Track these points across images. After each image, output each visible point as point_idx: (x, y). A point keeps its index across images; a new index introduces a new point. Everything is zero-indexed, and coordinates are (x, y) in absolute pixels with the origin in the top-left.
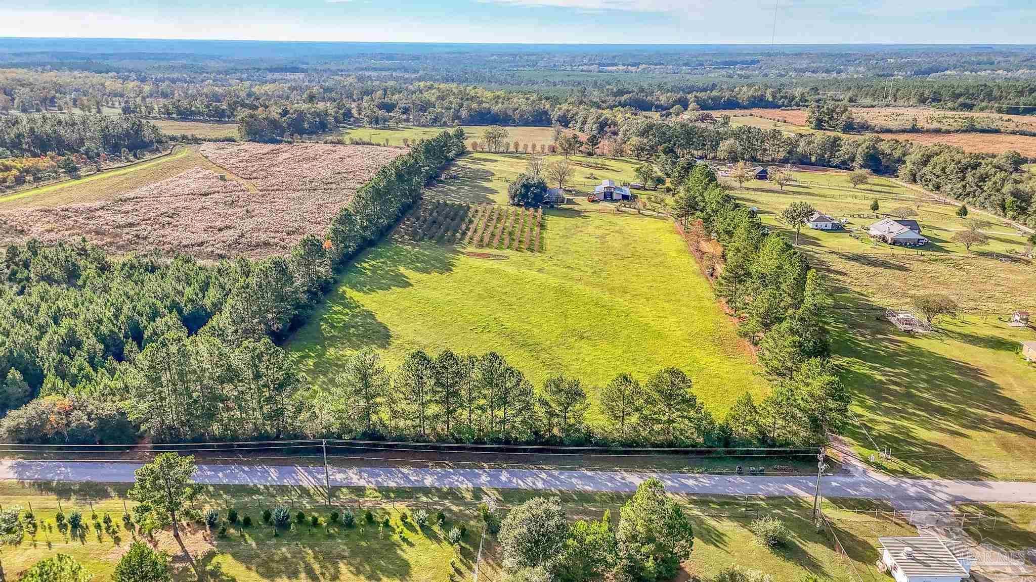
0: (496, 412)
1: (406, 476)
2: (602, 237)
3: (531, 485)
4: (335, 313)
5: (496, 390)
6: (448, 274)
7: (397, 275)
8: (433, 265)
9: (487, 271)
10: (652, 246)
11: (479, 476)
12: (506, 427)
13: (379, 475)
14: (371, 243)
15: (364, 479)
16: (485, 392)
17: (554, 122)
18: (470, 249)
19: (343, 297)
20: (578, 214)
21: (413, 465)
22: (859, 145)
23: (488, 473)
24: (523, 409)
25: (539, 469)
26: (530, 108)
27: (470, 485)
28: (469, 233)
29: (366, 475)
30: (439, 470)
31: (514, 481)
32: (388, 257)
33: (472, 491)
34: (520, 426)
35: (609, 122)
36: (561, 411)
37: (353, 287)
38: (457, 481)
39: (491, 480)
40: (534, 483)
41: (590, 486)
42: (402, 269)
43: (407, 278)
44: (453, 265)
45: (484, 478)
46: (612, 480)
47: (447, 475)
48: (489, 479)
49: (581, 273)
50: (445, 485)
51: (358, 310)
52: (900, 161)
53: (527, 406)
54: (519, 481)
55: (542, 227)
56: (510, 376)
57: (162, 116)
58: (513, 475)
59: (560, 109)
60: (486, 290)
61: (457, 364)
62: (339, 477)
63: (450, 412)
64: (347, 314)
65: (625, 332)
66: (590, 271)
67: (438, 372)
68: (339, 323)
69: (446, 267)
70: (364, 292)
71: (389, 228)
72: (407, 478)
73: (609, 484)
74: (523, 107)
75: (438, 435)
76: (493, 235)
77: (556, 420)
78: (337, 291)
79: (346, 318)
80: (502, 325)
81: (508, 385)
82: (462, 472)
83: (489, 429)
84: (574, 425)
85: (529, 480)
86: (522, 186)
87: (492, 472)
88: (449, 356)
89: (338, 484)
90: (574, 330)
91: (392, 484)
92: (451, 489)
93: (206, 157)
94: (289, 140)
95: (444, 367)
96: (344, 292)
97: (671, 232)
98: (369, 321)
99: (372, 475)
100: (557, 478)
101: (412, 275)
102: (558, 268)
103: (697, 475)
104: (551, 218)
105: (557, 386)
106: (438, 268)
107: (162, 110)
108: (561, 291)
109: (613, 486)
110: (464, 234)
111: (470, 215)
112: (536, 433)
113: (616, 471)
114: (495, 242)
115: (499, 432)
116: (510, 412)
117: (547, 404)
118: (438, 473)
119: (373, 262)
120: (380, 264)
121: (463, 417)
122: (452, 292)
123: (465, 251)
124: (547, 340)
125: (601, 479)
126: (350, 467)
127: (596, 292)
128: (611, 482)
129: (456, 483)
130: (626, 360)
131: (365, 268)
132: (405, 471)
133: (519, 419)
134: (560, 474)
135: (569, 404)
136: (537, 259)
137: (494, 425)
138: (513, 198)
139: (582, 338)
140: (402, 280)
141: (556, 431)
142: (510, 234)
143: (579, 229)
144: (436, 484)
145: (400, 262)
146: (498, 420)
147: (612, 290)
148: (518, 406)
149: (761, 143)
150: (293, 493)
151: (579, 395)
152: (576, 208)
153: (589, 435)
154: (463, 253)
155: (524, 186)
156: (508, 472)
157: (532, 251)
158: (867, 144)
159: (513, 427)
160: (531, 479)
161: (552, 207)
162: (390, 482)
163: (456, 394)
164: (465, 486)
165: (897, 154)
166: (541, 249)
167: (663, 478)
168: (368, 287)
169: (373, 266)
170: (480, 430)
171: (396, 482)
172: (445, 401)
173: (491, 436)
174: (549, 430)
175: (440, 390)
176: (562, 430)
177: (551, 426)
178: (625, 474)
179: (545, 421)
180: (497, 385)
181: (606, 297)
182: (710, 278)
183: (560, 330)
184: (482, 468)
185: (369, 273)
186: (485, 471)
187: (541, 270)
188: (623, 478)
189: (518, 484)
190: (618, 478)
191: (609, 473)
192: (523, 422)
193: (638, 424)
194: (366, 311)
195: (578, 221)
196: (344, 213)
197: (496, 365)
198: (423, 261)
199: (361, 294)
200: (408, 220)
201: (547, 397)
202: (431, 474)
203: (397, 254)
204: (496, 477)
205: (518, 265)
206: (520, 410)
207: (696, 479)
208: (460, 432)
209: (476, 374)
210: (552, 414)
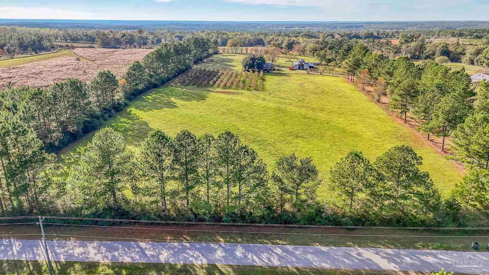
0: (232, 189)
1: (142, 251)
2: (301, 84)
3: (267, 261)
4: (121, 122)
5: (231, 167)
6: (203, 101)
7: (169, 102)
8: (193, 97)
9: (228, 100)
10: (334, 88)
11: (215, 250)
12: (242, 202)
13: (117, 249)
14: (155, 86)
15: (102, 253)
16: (221, 169)
17: (266, 44)
18: (218, 90)
19: (129, 114)
20: (285, 75)
21: (153, 239)
22: (437, 46)
23: (223, 247)
24: (258, 185)
25: (273, 243)
26: (253, 38)
27: (205, 261)
28: (218, 82)
29: (103, 249)
30: (176, 244)
31: (250, 256)
32: (165, 94)
33: (207, 269)
34: (254, 202)
35: (295, 42)
36: (293, 187)
37: (137, 108)
38: (192, 256)
39: (226, 256)
40: (269, 260)
41: (327, 263)
42: (173, 99)
43: (175, 103)
44: (206, 97)
45: (219, 254)
46: (348, 256)
47: (184, 249)
48: (224, 254)
49: (291, 101)
50: (179, 261)
51: (136, 121)
52: (463, 53)
53: (261, 183)
54: (255, 258)
55: (263, 80)
56: (244, 155)
57: (62, 41)
58: (248, 250)
59: (269, 38)
60: (228, 110)
61: (195, 143)
62: (78, 251)
63: (188, 188)
64: (129, 123)
65: (329, 133)
66: (296, 101)
67: (176, 151)
68: (122, 128)
69: (202, 98)
70: (144, 111)
71: (168, 80)
72: (144, 253)
73: (347, 261)
74: (250, 38)
75: (179, 210)
76: (232, 83)
77: (289, 196)
78: (126, 110)
79: (127, 126)
80: (238, 129)
81: (243, 163)
82: (198, 246)
83: (226, 204)
84: (305, 201)
85: (264, 256)
86: (250, 60)
87: (228, 246)
88: (186, 135)
89: (74, 259)
90: (291, 132)
91: (127, 260)
92: (185, 265)
93: (75, 53)
94: (124, 47)
95: (181, 145)
96: (131, 111)
97: (343, 82)
98: (143, 127)
99: (110, 249)
100: (292, 254)
101: (178, 102)
102: (275, 99)
103: (434, 251)
104: (268, 76)
105: (290, 164)
106: (197, 98)
107: (63, 38)
108: (279, 110)
109: (351, 263)
110: (215, 83)
111: (219, 74)
112: (269, 208)
113: (350, 246)
114: (234, 86)
115: (234, 207)
116: (245, 189)
117: (280, 180)
118: (175, 247)
119: (155, 96)
120: (159, 97)
121: (201, 193)
122: (205, 111)
123: (214, 91)
124: (271, 138)
125: (337, 255)
126: (91, 240)
127: (303, 111)
128: (348, 258)
129: (191, 259)
130: (334, 151)
131: (149, 99)
132: (143, 245)
133: (253, 195)
134: (296, 249)
135: (302, 181)
136: (261, 95)
137: (230, 201)
138: (245, 67)
139: (297, 137)
140: (172, 105)
141: (287, 206)
142: (244, 82)
143: (286, 81)
144: (171, 260)
145: (172, 95)
146: (233, 196)
147: (313, 109)
148: (252, 182)
149: (381, 47)
150: (25, 269)
151: (313, 171)
152: (283, 72)
153: (319, 211)
154: (213, 92)
155: (252, 59)
156: (243, 247)
157: (258, 90)
158: (442, 45)
159: (248, 203)
160: (266, 254)
161: (268, 72)
162: (126, 257)
163: (193, 171)
164: (199, 262)
165: (460, 50)
166: (263, 89)
167: (400, 254)
168: (148, 108)
169: (154, 97)
170: (216, 206)
171: (131, 257)
172: (183, 178)
173: (227, 211)
174: (282, 206)
175: (179, 167)
176: (295, 205)
177: (283, 201)
178: (361, 250)
179: (278, 197)
180: (233, 163)
181: (310, 114)
182: (378, 103)
183: (280, 132)
184: (217, 242)
185: (150, 101)
186: (220, 246)
187: (264, 100)
188: (359, 254)
189: (253, 260)
190: (354, 254)
191: (344, 248)
192: (257, 198)
193: (368, 200)
194: (143, 122)
195: (285, 77)
196: (136, 64)
197: (231, 143)
198: (187, 95)
199: (142, 112)
200: (181, 77)
201: (279, 174)
202: (169, 249)
203: (171, 91)
204: (230, 253)
205: (249, 97)
206: (255, 187)
207: (435, 256)
208: (197, 208)
209: (213, 152)
210: (285, 190)
